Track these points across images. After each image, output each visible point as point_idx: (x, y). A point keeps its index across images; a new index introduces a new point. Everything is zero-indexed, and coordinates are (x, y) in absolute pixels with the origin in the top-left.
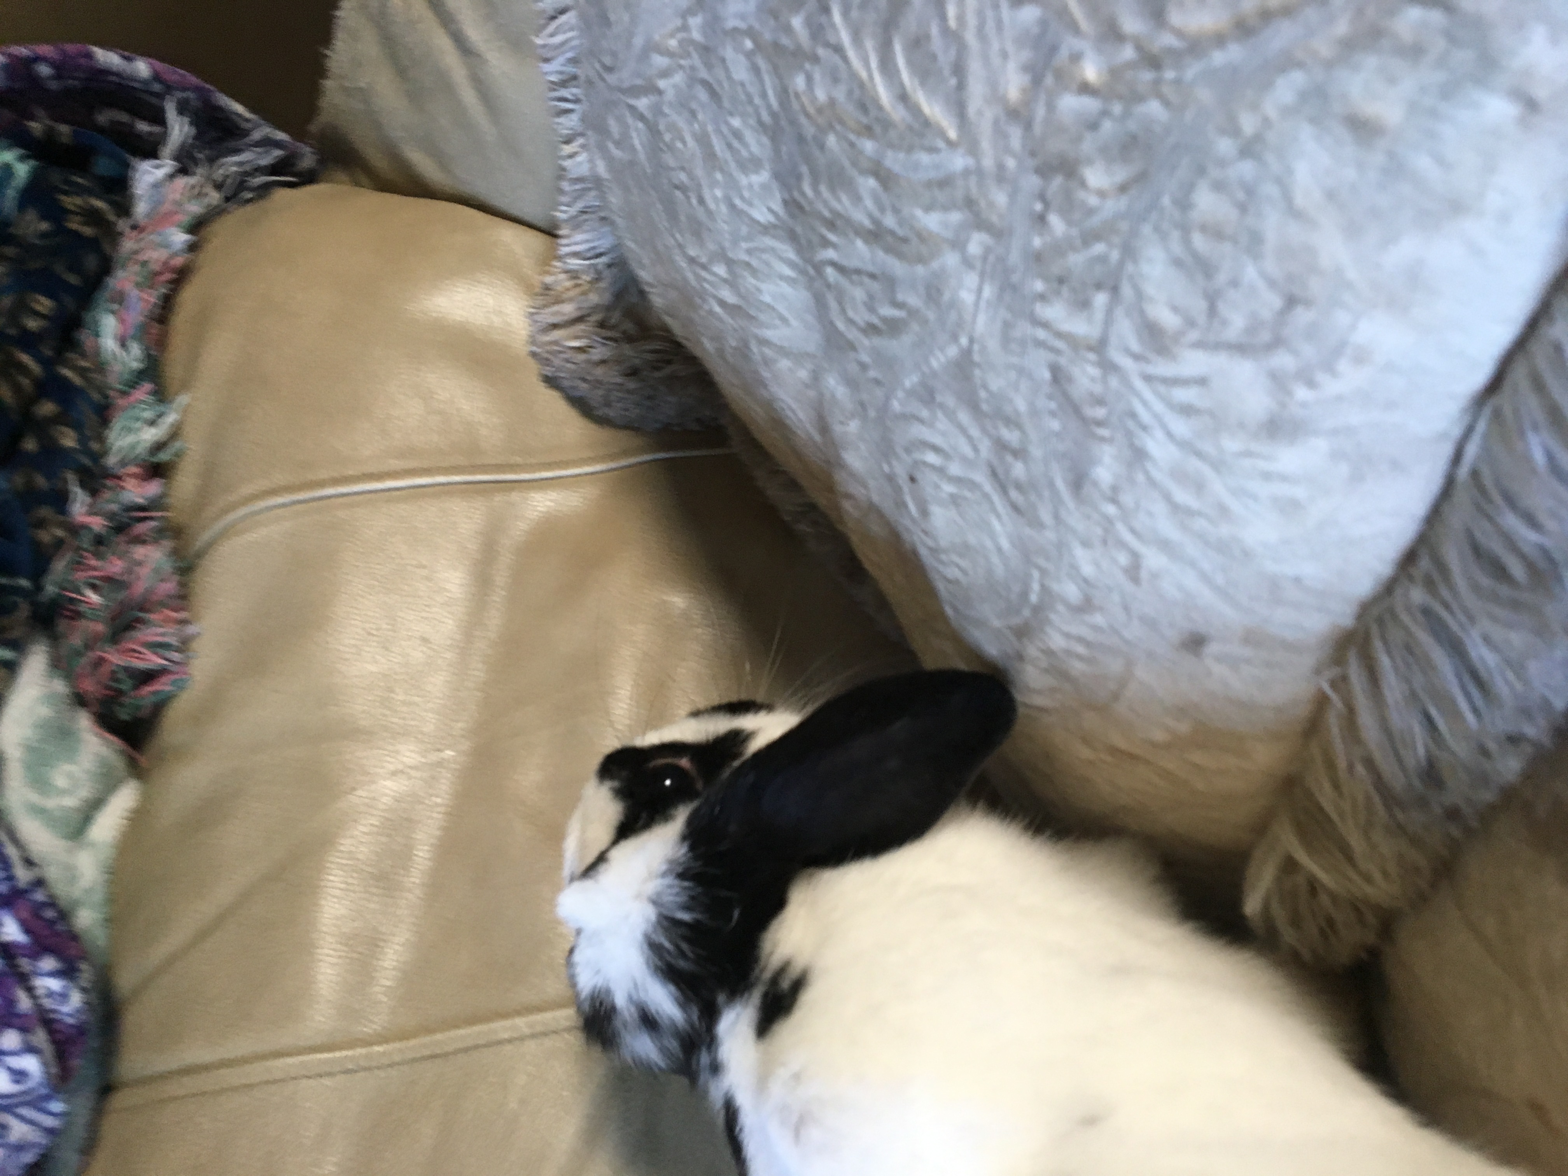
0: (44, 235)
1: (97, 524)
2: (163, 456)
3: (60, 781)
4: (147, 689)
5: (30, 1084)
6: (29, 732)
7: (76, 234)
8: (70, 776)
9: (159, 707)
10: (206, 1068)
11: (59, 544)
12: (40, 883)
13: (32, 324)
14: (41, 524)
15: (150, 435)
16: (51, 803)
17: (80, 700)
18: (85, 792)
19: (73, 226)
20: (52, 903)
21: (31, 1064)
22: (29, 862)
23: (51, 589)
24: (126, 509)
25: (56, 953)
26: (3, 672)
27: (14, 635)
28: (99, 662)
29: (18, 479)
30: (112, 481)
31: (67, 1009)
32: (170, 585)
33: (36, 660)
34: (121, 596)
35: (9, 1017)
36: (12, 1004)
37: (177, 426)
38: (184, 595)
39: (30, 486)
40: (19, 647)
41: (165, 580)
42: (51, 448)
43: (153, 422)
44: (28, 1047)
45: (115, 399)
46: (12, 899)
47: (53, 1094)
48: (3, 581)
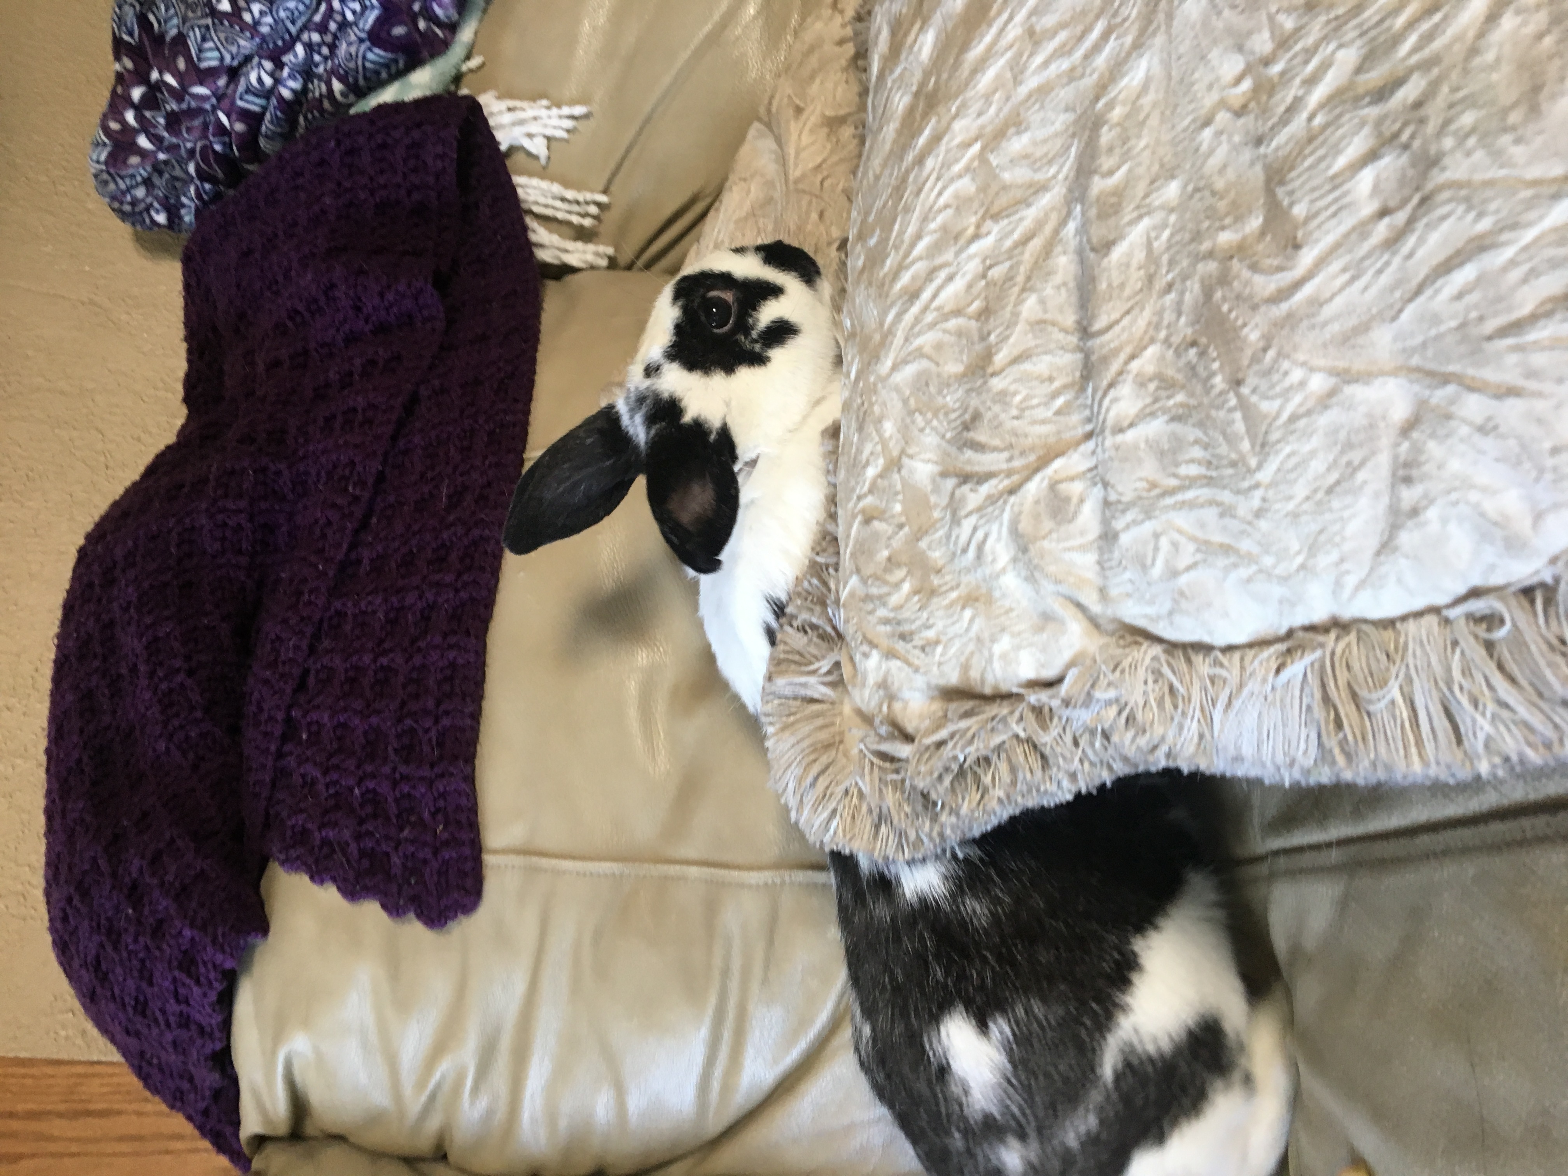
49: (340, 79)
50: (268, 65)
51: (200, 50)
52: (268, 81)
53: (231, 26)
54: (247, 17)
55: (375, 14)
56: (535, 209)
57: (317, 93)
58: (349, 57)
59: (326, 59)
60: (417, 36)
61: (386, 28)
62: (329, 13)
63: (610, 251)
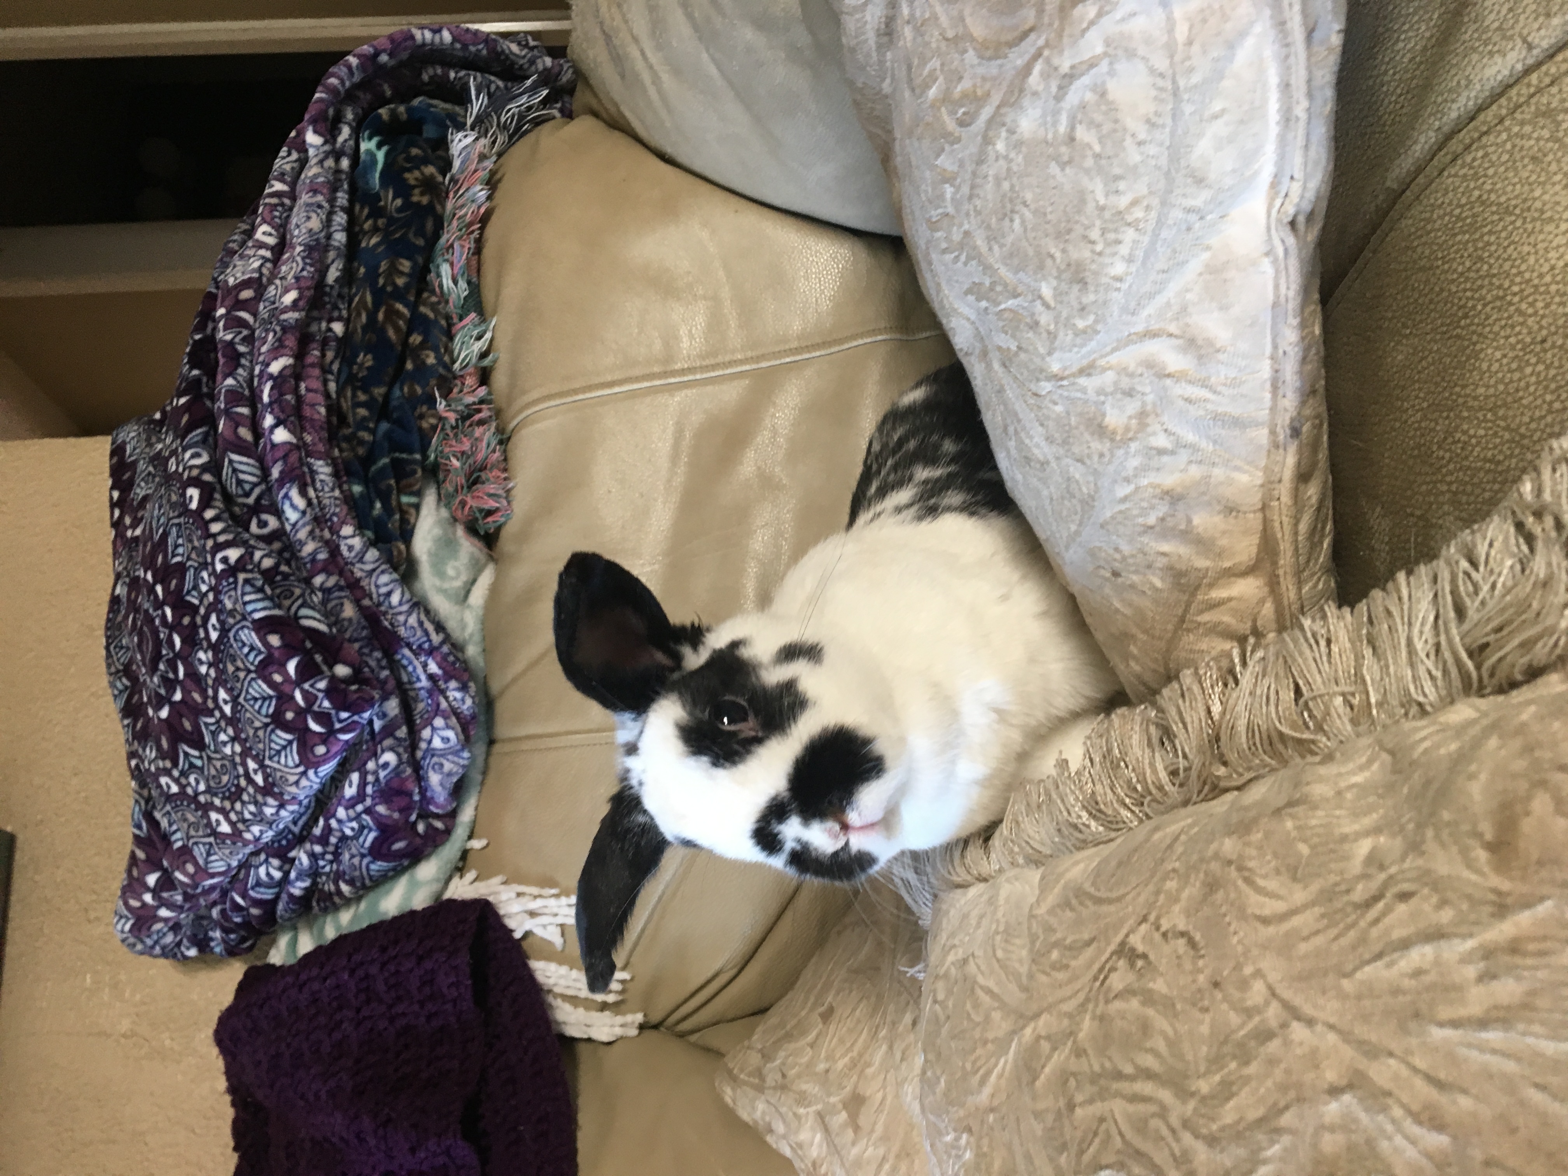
0: (399, 210)
1: (452, 417)
2: (486, 362)
3: (451, 572)
4: (490, 519)
5: (452, 743)
6: (430, 544)
7: (418, 204)
8: (456, 568)
9: (499, 529)
11: (434, 428)
13: (400, 281)
14: (422, 417)
15: (478, 347)
16: (446, 585)
17: (456, 521)
18: (464, 578)
19: (415, 199)
20: (454, 648)
23: (433, 456)
24: (467, 406)
25: (457, 679)
26: (413, 511)
27: (417, 487)
28: (463, 503)
29: (406, 389)
30: (458, 382)
31: (465, 707)
32: (497, 454)
33: (430, 500)
34: (471, 461)
35: (437, 711)
36: (438, 705)
37: (492, 340)
38: (505, 460)
39: (412, 391)
40: (419, 494)
41: (494, 451)
42: (421, 366)
43: (479, 338)
44: (448, 727)
45: (455, 320)
46: (431, 652)
47: (462, 750)
48: (404, 456)
49: (347, 882)
50: (275, 862)
51: (207, 862)
52: (277, 875)
53: (234, 843)
54: (248, 836)
55: (372, 836)
56: (557, 990)
57: (326, 888)
58: (353, 867)
59: (331, 862)
60: (418, 841)
61: (385, 846)
62: (328, 830)
63: (639, 1017)
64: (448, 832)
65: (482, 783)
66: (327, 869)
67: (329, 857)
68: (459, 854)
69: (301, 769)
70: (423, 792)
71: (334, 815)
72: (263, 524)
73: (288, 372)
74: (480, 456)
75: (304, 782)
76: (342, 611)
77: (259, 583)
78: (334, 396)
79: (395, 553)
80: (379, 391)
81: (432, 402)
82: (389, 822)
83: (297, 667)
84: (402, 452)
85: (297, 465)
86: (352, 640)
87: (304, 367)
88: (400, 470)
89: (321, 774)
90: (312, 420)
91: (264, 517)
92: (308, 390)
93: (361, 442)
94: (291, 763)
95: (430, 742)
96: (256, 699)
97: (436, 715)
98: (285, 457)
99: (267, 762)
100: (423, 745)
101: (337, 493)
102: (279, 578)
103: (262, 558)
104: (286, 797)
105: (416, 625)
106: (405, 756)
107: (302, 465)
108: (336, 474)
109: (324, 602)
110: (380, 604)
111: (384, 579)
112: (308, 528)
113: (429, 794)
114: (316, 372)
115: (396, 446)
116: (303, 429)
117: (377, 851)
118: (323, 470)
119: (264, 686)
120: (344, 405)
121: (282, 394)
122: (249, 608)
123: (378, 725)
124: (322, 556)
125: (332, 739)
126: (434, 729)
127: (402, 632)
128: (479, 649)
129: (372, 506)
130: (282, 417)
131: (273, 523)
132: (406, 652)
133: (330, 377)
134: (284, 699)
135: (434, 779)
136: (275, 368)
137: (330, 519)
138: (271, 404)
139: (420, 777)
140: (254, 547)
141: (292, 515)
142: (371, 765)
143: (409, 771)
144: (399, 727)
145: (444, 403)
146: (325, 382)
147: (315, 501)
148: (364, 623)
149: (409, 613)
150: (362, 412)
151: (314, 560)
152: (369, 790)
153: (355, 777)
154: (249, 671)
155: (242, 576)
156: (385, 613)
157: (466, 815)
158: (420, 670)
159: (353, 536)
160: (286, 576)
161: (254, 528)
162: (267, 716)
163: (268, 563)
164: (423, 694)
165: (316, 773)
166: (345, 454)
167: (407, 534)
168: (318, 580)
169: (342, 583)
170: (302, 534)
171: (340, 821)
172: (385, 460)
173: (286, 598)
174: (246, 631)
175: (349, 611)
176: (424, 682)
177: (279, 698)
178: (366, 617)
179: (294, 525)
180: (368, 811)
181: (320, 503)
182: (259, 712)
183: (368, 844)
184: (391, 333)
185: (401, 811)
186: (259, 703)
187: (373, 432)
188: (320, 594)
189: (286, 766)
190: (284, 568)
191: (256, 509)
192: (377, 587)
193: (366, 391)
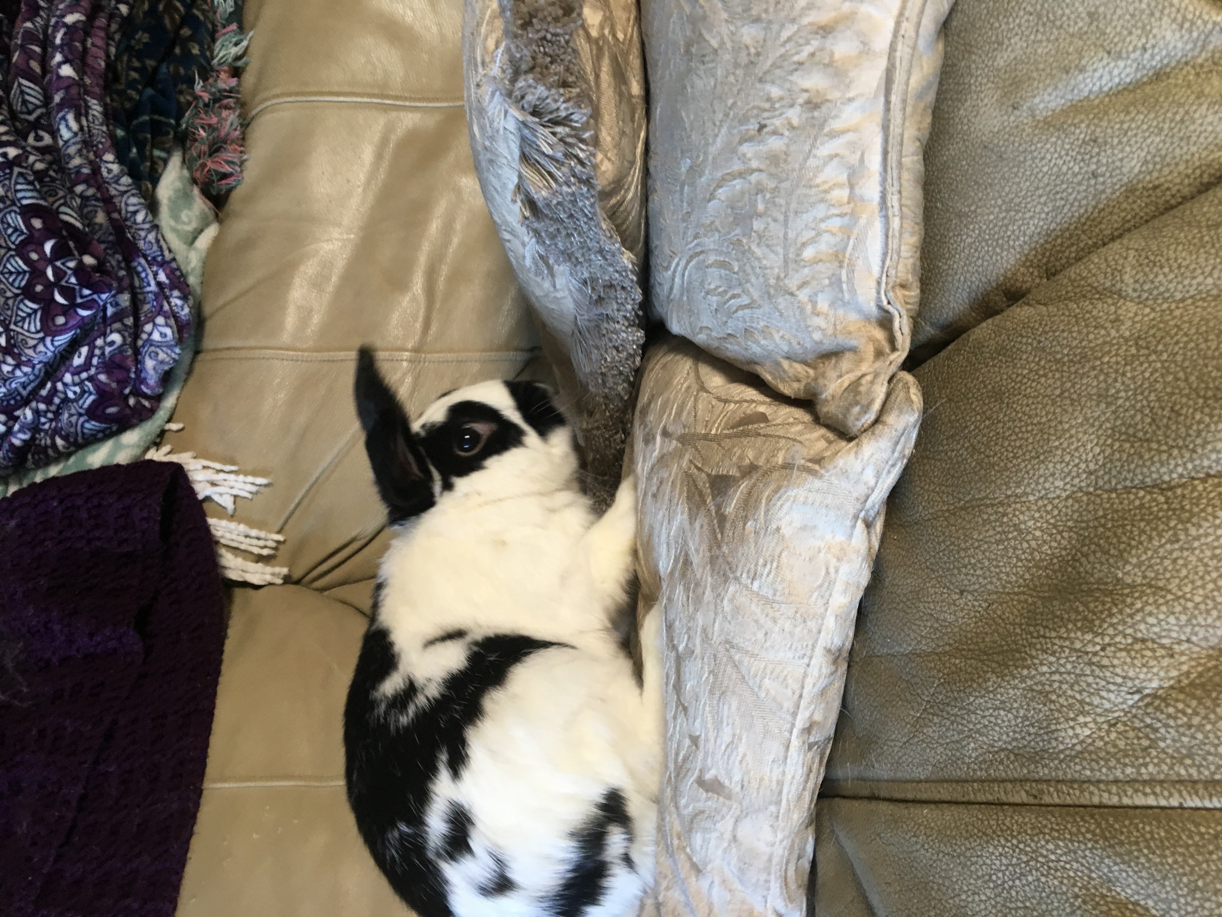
1: (206, 97)
2: (240, 63)
3: (184, 218)
4: (223, 182)
5: (168, 339)
6: (171, 193)
8: (187, 216)
9: (229, 191)
10: (238, 349)
11: (189, 104)
12: (174, 259)
14: (181, 92)
15: (234, 51)
16: (179, 227)
17: (194, 181)
18: (194, 225)
20: (178, 269)
21: (168, 331)
22: (170, 251)
23: (184, 126)
24: (220, 91)
25: (180, 290)
26: (161, 163)
27: (167, 146)
28: (204, 165)
29: (171, 69)
30: (214, 74)
31: (183, 313)
32: (238, 133)
33: (175, 161)
34: (215, 134)
35: (160, 311)
36: (162, 307)
37: (247, 48)
38: (243, 139)
39: (177, 72)
40: (169, 152)
41: (235, 130)
42: (187, 53)
43: (236, 44)
44: (167, 325)
45: (219, 28)
46: (163, 264)
47: (176, 346)
48: (163, 119)
49: (62, 437)
55: (92, 398)
56: (223, 541)
57: (43, 442)
58: (71, 424)
59: (51, 420)
60: (128, 411)
61: (101, 408)
62: (54, 391)
63: (285, 571)
64: (152, 411)
65: (186, 381)
66: (47, 426)
67: (50, 415)
68: (158, 431)
69: (41, 335)
70: (138, 372)
71: (61, 380)
72: (39, 138)
73: (80, 25)
74: (223, 133)
75: (41, 348)
76: (95, 217)
77: (31, 178)
78: (113, 58)
79: (144, 188)
80: (150, 63)
81: (191, 82)
82: (107, 389)
83: (53, 248)
84: (161, 114)
85: (76, 97)
86: (100, 241)
87: (93, 27)
88: (157, 129)
89: (56, 344)
90: (93, 68)
91: (41, 133)
92: (93, 45)
93: (130, 99)
94: (33, 329)
95: (150, 334)
96: (11, 273)
97: (159, 314)
98: (67, 88)
99: (12, 327)
100: (144, 336)
101: (104, 128)
102: (47, 179)
103: (36, 161)
104: (24, 359)
105: (153, 241)
106: (129, 340)
107: (80, 99)
108: (105, 114)
109: (81, 208)
110: (126, 219)
111: (133, 200)
112: (78, 146)
113: (143, 375)
114: (102, 34)
115: (156, 109)
116: (84, 73)
117: (92, 413)
118: (96, 108)
119: (21, 263)
120: (119, 67)
121: (72, 40)
122: (20, 195)
123: (110, 311)
124: (86, 171)
125: (72, 311)
126: (155, 325)
127: (141, 244)
128: (198, 281)
129: (130, 151)
130: (70, 57)
131: (47, 139)
132: (142, 261)
133: (111, 42)
134: (37, 273)
135: (149, 364)
136: (70, 19)
137: (96, 146)
138: (62, 46)
139: (138, 359)
140: (30, 153)
141: (66, 134)
142: (99, 342)
143: (130, 352)
144: (128, 317)
145: (201, 83)
146: (108, 45)
147: (86, 129)
148: (111, 230)
149: (149, 231)
150: (134, 75)
151: (78, 172)
152: (95, 361)
153: (84, 350)
154: (10, 249)
155: (16, 170)
156: (131, 227)
157: (169, 402)
158: (151, 277)
159: (113, 163)
160: (53, 180)
161: (31, 140)
162: (18, 288)
163: (39, 166)
164: (150, 295)
165: (52, 341)
166: (115, 104)
167: (155, 180)
168: (79, 189)
169: (99, 195)
170: (72, 150)
171: (65, 385)
172: (146, 118)
173: (50, 195)
174: (13, 214)
175: (100, 218)
176: (153, 287)
177: (31, 273)
178: (114, 227)
179: (66, 142)
180: (90, 379)
181: (90, 131)
182: (12, 284)
183: (86, 406)
184: (167, 22)
185: (118, 382)
186: (14, 277)
187: (140, 93)
188: (79, 201)
189: (28, 331)
190: (52, 173)
191: (36, 126)
192: (127, 205)
193: (139, 59)
